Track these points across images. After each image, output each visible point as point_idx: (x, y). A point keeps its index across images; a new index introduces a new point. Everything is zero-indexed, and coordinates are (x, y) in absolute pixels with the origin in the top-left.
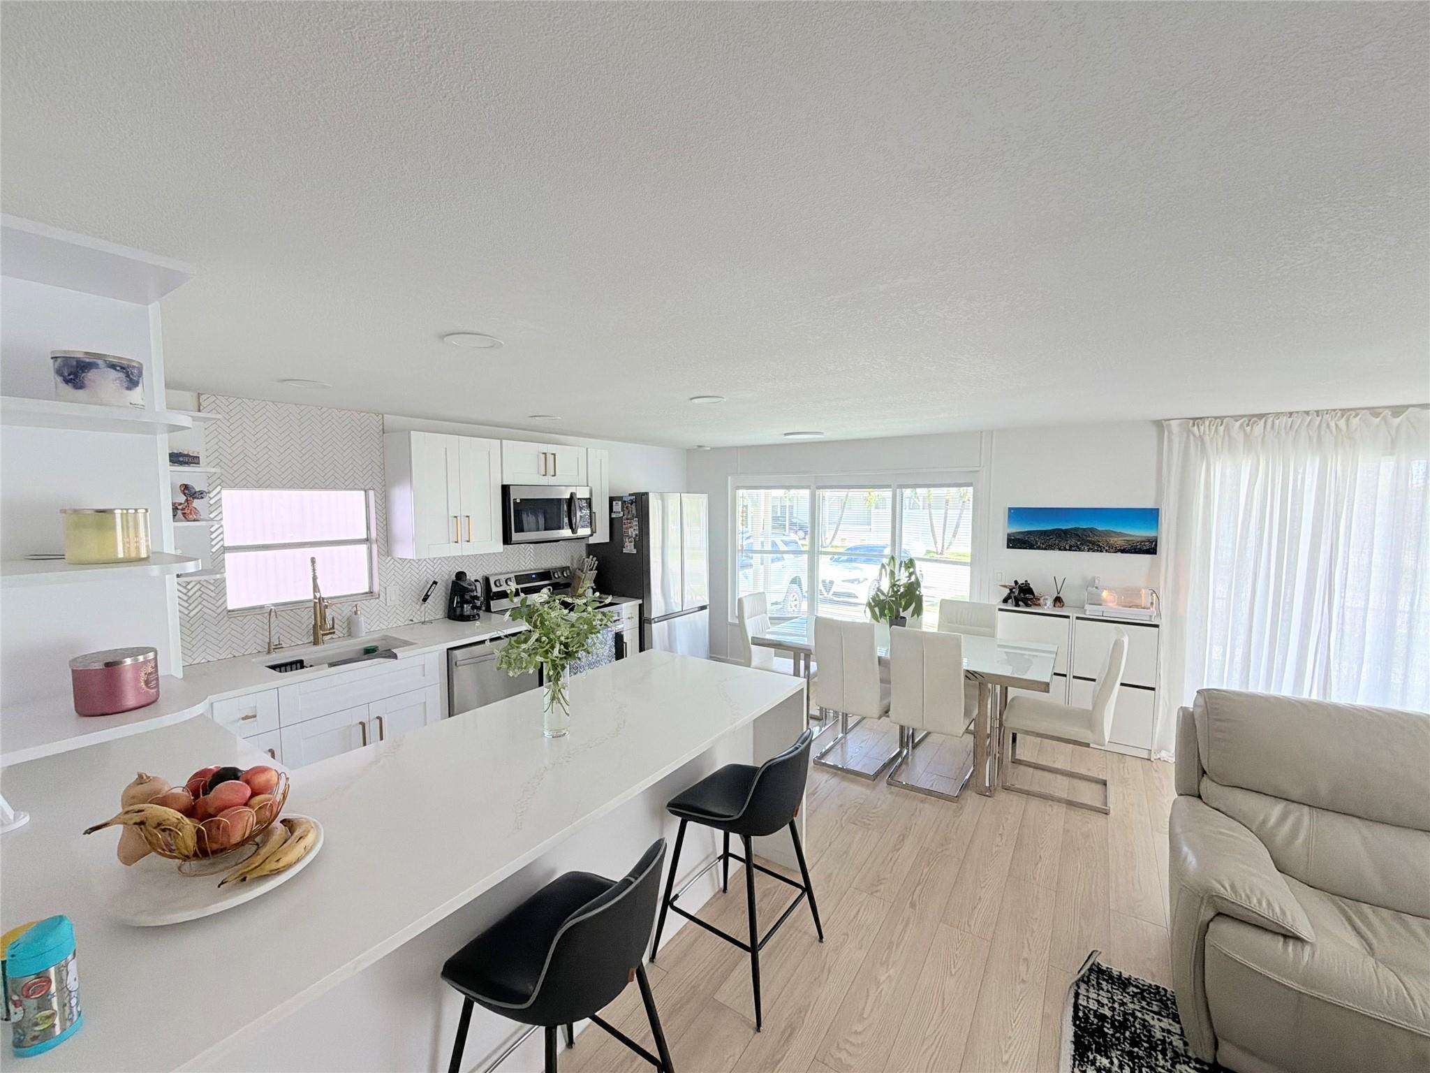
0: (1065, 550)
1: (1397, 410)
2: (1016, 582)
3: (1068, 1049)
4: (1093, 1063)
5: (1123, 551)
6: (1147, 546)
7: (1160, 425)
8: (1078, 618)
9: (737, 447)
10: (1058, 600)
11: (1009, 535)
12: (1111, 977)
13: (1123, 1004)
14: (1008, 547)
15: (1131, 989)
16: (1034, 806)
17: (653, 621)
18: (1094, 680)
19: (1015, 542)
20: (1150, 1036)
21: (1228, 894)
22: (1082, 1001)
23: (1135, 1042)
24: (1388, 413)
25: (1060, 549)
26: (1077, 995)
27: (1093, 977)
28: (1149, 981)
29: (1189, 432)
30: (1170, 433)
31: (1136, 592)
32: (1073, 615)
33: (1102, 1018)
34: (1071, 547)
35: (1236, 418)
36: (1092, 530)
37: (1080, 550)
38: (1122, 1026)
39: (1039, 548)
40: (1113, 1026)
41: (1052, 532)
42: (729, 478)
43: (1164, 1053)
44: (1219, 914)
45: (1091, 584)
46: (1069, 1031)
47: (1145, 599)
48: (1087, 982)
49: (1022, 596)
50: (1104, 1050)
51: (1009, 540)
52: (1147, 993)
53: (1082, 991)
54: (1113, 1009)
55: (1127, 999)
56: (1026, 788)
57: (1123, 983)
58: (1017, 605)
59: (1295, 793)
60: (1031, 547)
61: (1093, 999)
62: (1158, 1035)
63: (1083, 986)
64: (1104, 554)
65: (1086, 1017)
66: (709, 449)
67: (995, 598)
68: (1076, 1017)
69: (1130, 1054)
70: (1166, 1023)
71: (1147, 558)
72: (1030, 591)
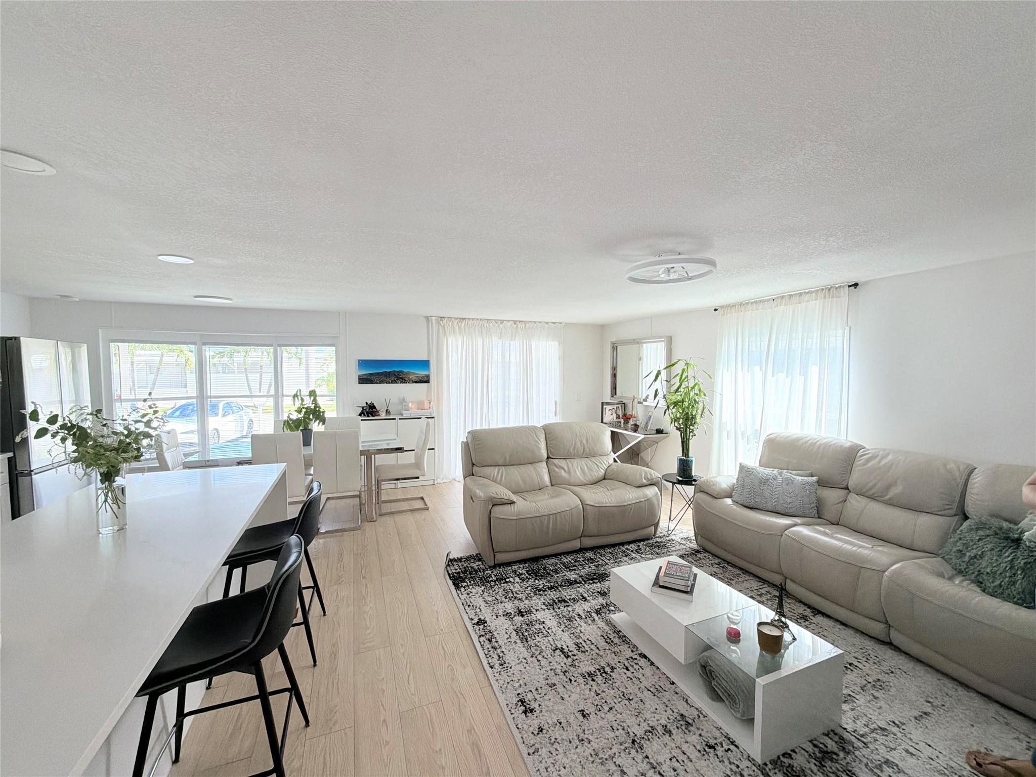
0: (389, 383)
1: (502, 321)
2: (367, 403)
3: (453, 587)
4: (462, 586)
5: (416, 382)
6: (425, 379)
7: (427, 318)
8: (400, 419)
9: (110, 302)
10: (388, 412)
11: (359, 376)
12: (455, 560)
13: (462, 565)
14: (359, 383)
15: (463, 560)
16: (398, 518)
17: (33, 473)
18: (414, 450)
19: (363, 380)
20: (474, 569)
21: (496, 496)
22: (450, 572)
23: (471, 573)
24: (499, 322)
25: (387, 383)
26: (448, 571)
27: (450, 563)
28: (467, 555)
29: (439, 323)
30: (432, 323)
31: (423, 403)
32: (397, 417)
33: (459, 573)
34: (392, 381)
35: (456, 319)
36: (401, 372)
37: (397, 383)
38: (465, 571)
39: (376, 383)
40: (463, 573)
41: (382, 373)
42: (100, 330)
43: (480, 571)
44: (493, 505)
45: (402, 401)
46: (450, 583)
47: (426, 405)
48: (449, 565)
49: (370, 411)
50: (463, 581)
51: (359, 379)
52: (468, 559)
53: (448, 569)
54: (460, 569)
55: (463, 563)
56: (390, 511)
57: (460, 560)
58: (368, 416)
59: (501, 462)
60: (371, 382)
61: (452, 570)
62: (477, 568)
63: (448, 567)
64: (408, 384)
65: (454, 576)
66: (77, 300)
67: (354, 412)
68: (450, 578)
69: (471, 577)
70: (477, 563)
71: (426, 385)
72: (374, 407)
